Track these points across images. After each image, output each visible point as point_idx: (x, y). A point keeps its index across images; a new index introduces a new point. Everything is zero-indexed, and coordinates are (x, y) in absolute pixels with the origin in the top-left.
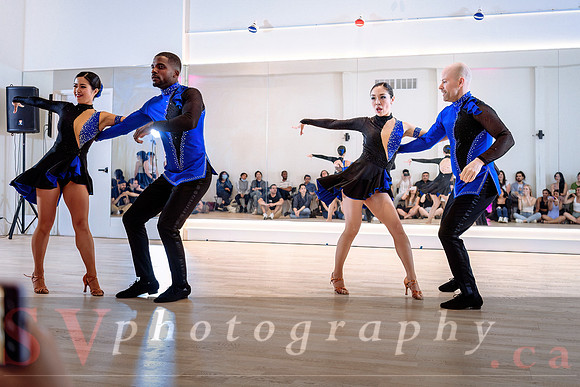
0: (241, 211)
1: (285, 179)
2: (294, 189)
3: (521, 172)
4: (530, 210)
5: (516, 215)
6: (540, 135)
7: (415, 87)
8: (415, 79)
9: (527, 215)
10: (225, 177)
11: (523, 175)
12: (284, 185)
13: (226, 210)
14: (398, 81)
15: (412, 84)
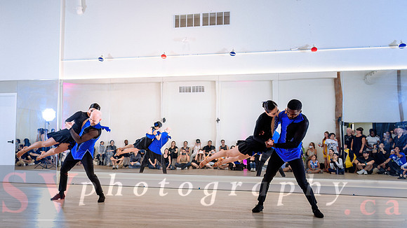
7: (203, 91)
8: (203, 87)
14: (194, 87)
15: (202, 89)
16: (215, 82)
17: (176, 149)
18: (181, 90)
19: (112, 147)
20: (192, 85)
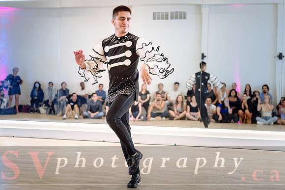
0: (50, 113)
1: (83, 88)
2: (90, 97)
3: (266, 85)
4: (269, 114)
5: (258, 118)
6: (280, 56)
7: (185, 18)
8: (184, 13)
9: (266, 118)
10: (37, 85)
11: (268, 88)
12: (82, 93)
13: (38, 111)
14: (172, 13)
15: (182, 16)
16: (200, 6)
17: (148, 96)
18: (156, 16)
19: (65, 92)
20: (169, 10)
